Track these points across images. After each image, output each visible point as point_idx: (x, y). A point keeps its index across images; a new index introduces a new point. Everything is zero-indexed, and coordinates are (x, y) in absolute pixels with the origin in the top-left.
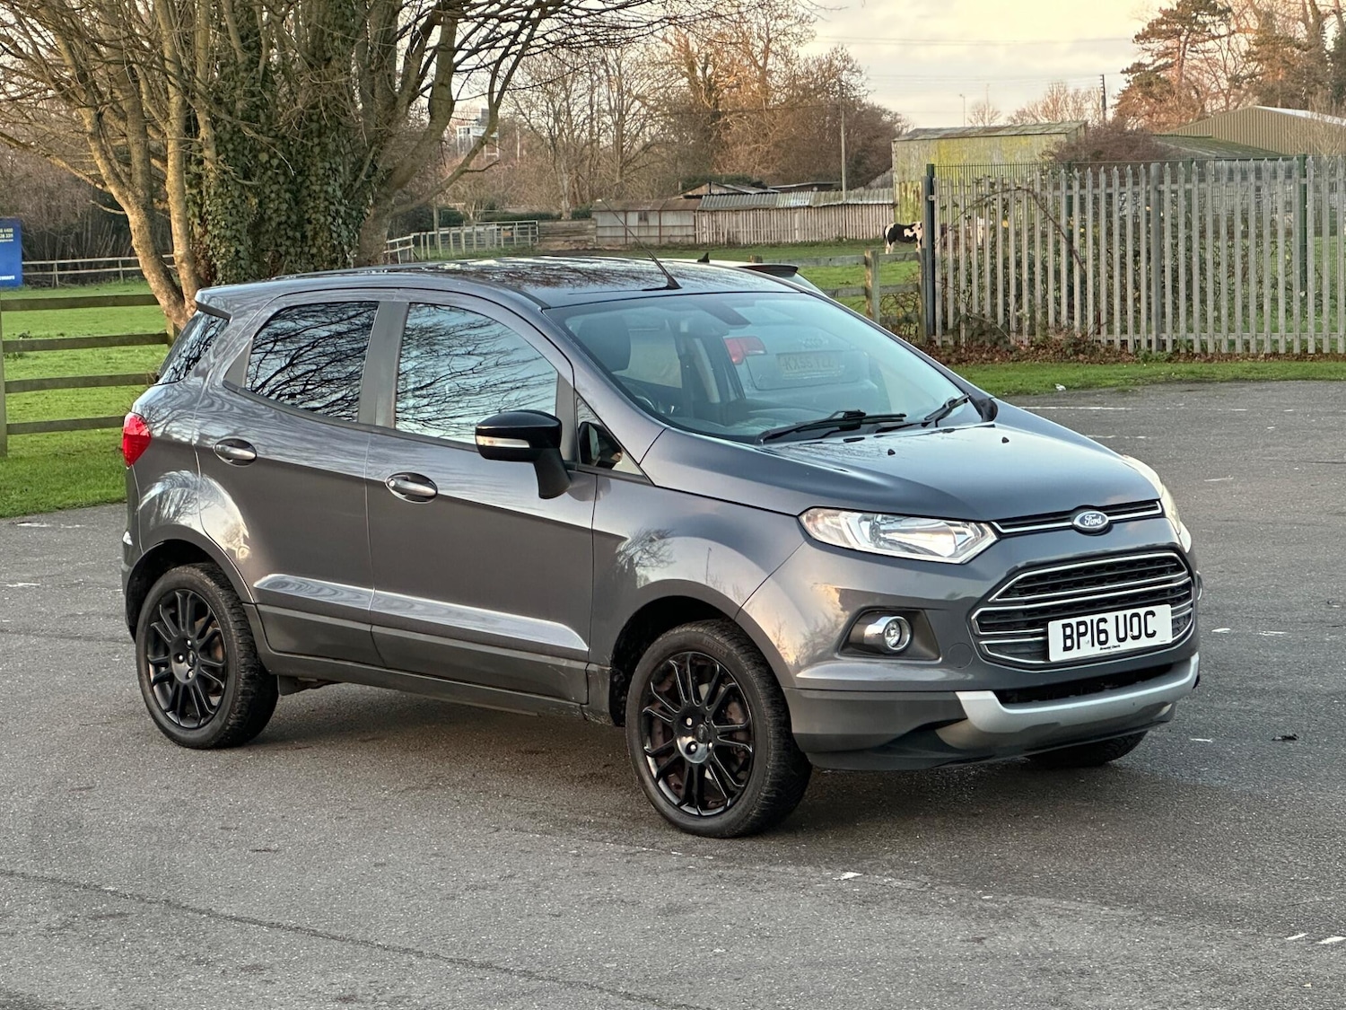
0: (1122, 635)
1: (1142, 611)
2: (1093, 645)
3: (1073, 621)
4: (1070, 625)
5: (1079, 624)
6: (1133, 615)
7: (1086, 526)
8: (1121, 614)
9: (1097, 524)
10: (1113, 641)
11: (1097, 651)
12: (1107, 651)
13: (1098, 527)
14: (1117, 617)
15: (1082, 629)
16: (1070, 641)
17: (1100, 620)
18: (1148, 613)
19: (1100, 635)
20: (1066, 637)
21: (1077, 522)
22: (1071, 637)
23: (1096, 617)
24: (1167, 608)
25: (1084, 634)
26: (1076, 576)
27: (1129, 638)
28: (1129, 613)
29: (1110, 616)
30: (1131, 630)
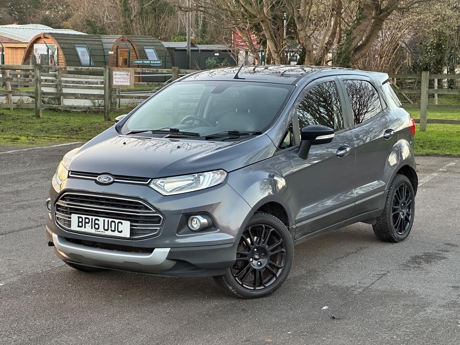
0: (106, 228)
1: (117, 221)
2: (92, 228)
3: (84, 216)
4: (82, 218)
5: (86, 218)
6: (112, 222)
7: (100, 181)
8: (106, 219)
9: (105, 181)
10: (101, 229)
11: (93, 231)
12: (98, 232)
13: (106, 182)
14: (104, 220)
15: (87, 220)
16: (80, 224)
17: (96, 219)
18: (119, 222)
19: (95, 225)
20: (79, 222)
21: (97, 178)
22: (82, 222)
23: (94, 218)
24: (128, 223)
25: (88, 223)
26: (90, 199)
27: (109, 230)
28: (110, 220)
29: (101, 219)
30: (111, 227)
